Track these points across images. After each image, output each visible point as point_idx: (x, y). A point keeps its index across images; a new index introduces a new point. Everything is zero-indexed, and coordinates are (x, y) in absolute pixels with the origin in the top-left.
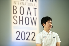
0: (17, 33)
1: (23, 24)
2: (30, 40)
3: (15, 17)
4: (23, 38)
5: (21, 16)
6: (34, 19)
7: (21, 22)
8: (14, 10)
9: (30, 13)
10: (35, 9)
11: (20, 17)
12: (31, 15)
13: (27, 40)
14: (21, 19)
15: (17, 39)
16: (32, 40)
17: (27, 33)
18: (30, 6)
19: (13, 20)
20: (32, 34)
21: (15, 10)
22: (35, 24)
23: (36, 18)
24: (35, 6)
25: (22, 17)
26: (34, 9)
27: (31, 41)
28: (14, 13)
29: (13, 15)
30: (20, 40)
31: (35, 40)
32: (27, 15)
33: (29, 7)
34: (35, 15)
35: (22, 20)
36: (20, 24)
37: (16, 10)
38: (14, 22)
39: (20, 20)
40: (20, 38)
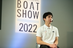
0: (20, 25)
1: (26, 17)
2: (32, 32)
3: (19, 11)
4: (26, 30)
5: (25, 10)
6: (36, 13)
7: (24, 15)
8: (18, 4)
9: (33, 8)
10: (38, 3)
11: (23, 10)
12: (34, 9)
13: (29, 31)
14: (24, 13)
15: (20, 30)
16: (34, 32)
17: (29, 26)
19: (17, 13)
20: (34, 26)
21: (19, 4)
22: (37, 17)
23: (38, 12)
24: (37, 1)
25: (26, 11)
26: (37, 4)
27: (33, 33)
28: (18, 7)
29: (17, 9)
30: (22, 31)
31: (36, 32)
32: (30, 9)
33: (32, 1)
34: (38, 10)
35: (26, 14)
36: (23, 17)
38: (18, 15)
39: (23, 14)
40: (23, 29)
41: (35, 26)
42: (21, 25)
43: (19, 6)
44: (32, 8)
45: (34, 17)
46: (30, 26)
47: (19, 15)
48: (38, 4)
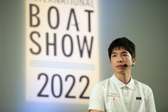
0: (39, 78)
1: (55, 54)
2: (74, 97)
3: (35, 36)
4: (57, 92)
5: (51, 32)
6: (85, 40)
8: (31, 15)
9: (77, 25)
10: (89, 12)
11: (47, 34)
12: (78, 30)
13: (67, 96)
14: (51, 41)
15: (40, 95)
16: (81, 97)
17: (66, 79)
18: (76, 5)
19: (29, 45)
20: (80, 80)
21: (35, 15)
22: (89, 53)
23: (92, 38)
24: (88, 4)
25: (55, 35)
26: (87, 13)
27: (78, 101)
28: (31, 25)
29: (29, 30)
30: (47, 96)
31: (88, 98)
32: (68, 29)
33: (73, 7)
34: (90, 30)
35: (55, 44)
36: (47, 53)
37: (38, 15)
38: (31, 50)
39: (48, 44)
40: (47, 91)
41: (84, 80)
42: (43, 78)
43: (35, 21)
44: (73, 28)
45: (81, 52)
46: (70, 79)
47: (36, 49)
48: (92, 14)
